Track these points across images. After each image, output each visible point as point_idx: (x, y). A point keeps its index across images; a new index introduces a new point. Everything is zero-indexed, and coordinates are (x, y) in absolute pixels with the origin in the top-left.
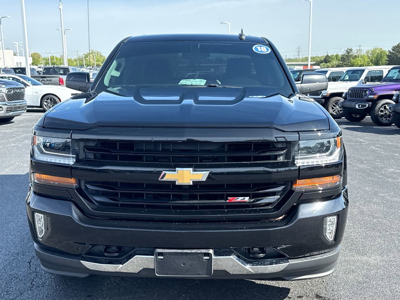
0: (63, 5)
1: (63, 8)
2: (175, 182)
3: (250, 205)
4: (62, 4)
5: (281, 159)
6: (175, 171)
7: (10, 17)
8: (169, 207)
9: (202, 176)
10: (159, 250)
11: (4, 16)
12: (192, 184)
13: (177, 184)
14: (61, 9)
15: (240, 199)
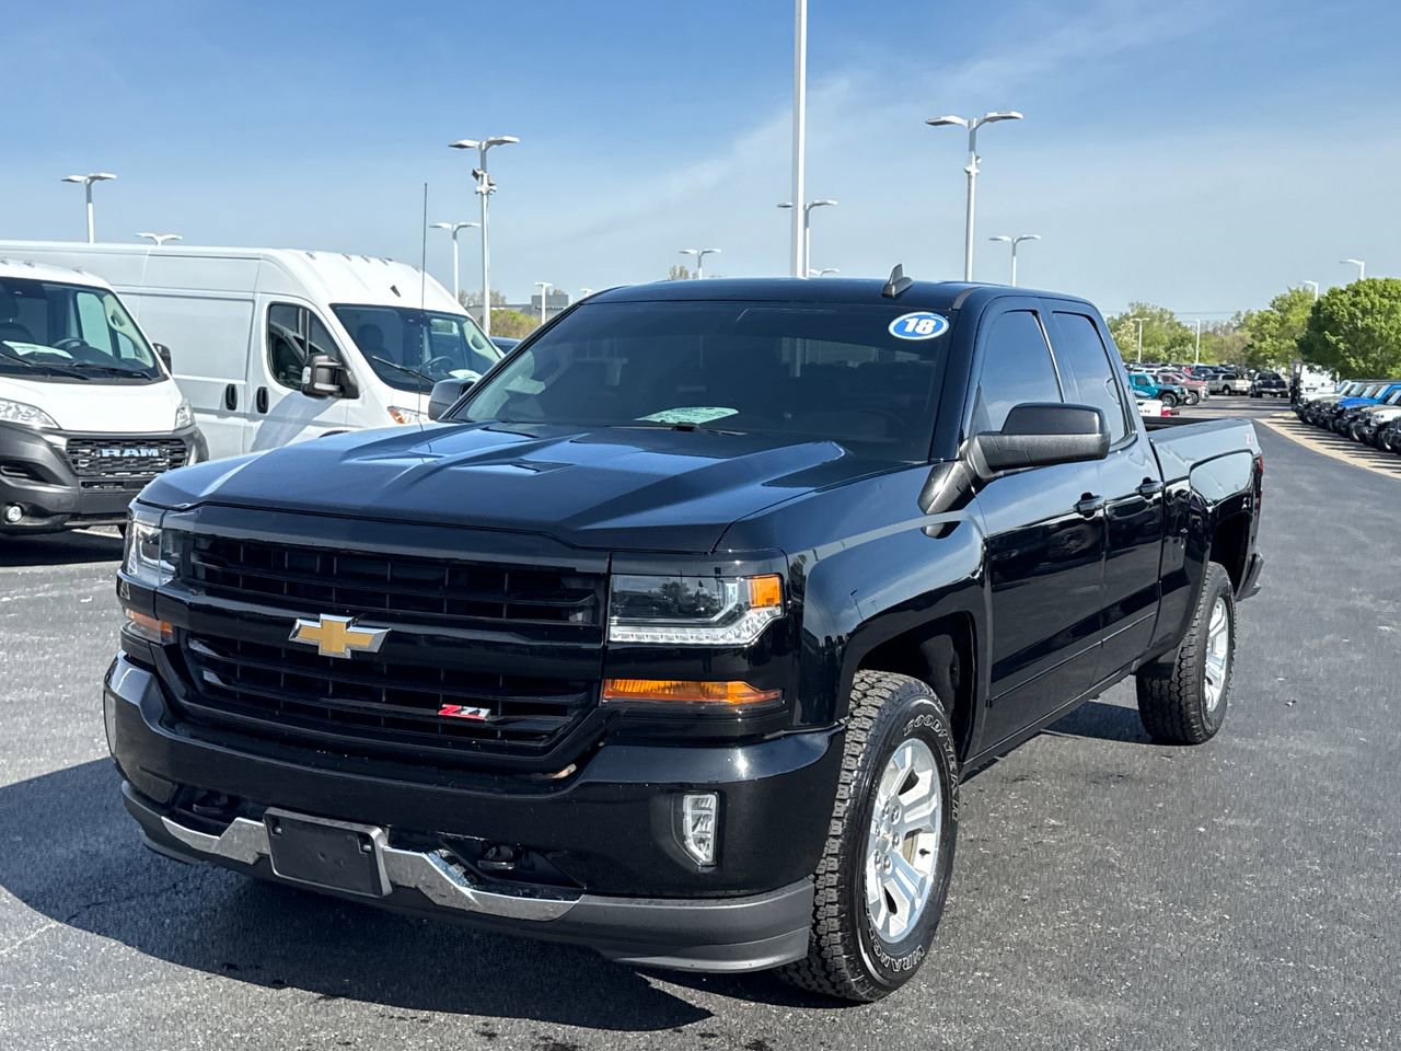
0: (979, 161)
1: (978, 171)
2: (317, 647)
3: (496, 732)
4: (977, 158)
5: (579, 618)
6: (318, 621)
7: (835, 203)
8: (321, 712)
9: (369, 637)
10: (272, 811)
11: (817, 202)
12: (349, 657)
13: (320, 653)
14: (973, 174)
15: (467, 712)
